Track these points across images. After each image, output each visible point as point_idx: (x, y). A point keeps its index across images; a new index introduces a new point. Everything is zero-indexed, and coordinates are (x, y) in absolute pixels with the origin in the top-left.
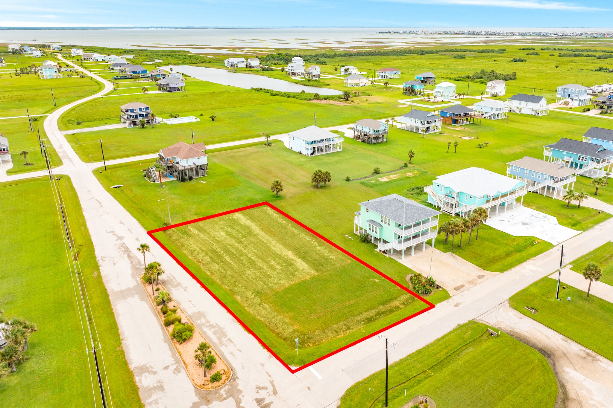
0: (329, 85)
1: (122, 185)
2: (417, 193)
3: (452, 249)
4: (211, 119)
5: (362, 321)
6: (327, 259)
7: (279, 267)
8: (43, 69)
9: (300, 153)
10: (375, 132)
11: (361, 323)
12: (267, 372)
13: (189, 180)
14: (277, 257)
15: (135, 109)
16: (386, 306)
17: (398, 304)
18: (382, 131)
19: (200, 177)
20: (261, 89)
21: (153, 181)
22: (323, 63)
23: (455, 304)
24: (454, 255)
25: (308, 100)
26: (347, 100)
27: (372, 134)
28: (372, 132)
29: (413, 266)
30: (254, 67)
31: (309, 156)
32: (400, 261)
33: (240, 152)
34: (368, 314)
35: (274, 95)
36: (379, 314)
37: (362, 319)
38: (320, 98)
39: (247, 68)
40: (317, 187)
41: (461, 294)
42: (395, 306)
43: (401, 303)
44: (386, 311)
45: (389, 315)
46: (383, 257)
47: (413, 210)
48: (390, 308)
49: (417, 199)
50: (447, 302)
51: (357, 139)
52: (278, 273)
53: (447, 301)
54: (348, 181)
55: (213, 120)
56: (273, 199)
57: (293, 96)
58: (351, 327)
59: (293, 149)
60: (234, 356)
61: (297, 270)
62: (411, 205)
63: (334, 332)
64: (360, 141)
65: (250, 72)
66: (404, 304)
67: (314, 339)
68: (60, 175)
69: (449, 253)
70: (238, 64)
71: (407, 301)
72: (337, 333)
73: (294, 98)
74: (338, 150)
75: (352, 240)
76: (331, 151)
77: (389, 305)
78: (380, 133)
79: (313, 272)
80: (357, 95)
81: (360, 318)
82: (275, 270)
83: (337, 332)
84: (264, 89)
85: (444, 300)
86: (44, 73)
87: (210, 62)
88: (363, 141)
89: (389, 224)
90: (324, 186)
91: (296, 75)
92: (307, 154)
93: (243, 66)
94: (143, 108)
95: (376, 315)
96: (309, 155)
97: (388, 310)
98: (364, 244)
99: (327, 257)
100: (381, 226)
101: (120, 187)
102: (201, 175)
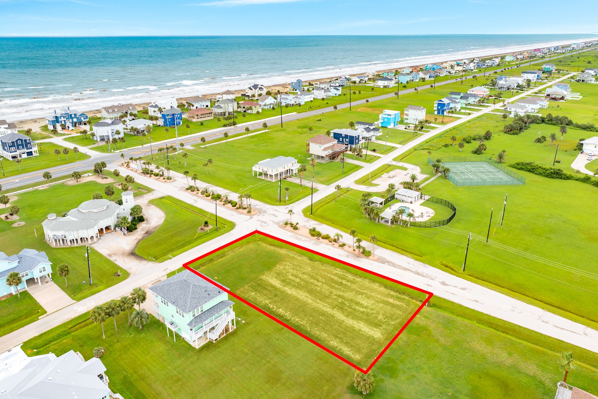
6: (256, 291)
7: (290, 277)
14: (298, 286)
52: (289, 272)
61: (276, 277)
79: (264, 277)
82: (292, 275)
99: (256, 292)
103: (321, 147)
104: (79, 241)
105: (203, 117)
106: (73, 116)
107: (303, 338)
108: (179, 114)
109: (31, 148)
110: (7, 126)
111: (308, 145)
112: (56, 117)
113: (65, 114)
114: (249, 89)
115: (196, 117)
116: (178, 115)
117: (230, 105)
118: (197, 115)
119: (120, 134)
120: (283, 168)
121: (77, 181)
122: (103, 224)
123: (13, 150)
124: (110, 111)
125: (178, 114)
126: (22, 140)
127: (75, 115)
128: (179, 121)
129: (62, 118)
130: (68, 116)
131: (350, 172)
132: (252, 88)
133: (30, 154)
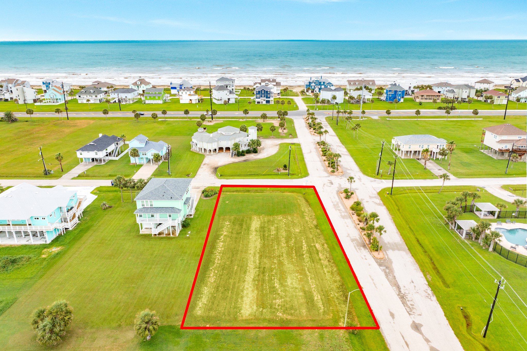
6: (233, 222)
7: (273, 228)
14: (265, 237)
52: (277, 224)
60: (334, 197)
61: (263, 222)
79: (255, 218)
82: (277, 227)
99: (231, 224)
103: (496, 138)
104: (203, 150)
105: (428, 98)
106: (322, 83)
107: (196, 271)
108: (401, 91)
109: (269, 98)
110: (275, 84)
111: (484, 134)
112: (310, 82)
113: (316, 81)
114: (515, 81)
115: (420, 97)
116: (400, 93)
117: (464, 91)
118: (422, 96)
119: (336, 99)
120: (421, 146)
121: (264, 121)
122: (224, 145)
123: (258, 97)
124: (352, 83)
125: (399, 91)
126: (265, 91)
127: (324, 82)
128: (399, 98)
129: (313, 83)
130: (318, 83)
131: (516, 176)
132: (520, 80)
133: (268, 102)
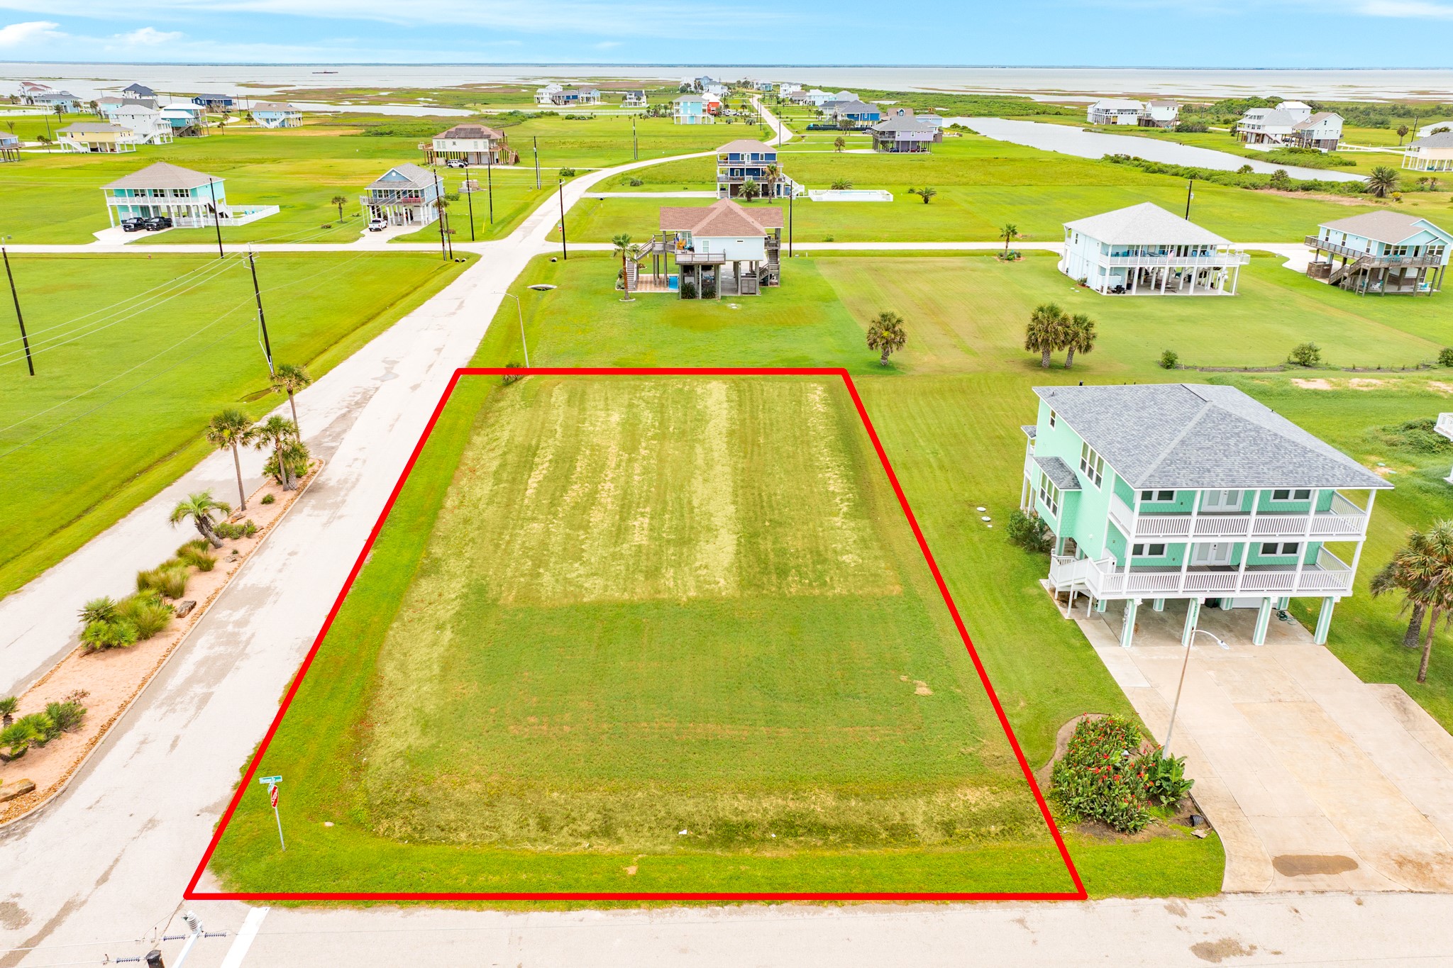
0: (1352, 164)
1: (555, 287)
2: (1419, 442)
3: (1419, 679)
4: (922, 200)
5: (692, 827)
6: (825, 561)
7: (639, 538)
8: (682, 104)
9: (1083, 283)
10: (1387, 253)
11: (677, 829)
12: (117, 860)
13: (702, 298)
14: (677, 510)
15: (743, 155)
16: (853, 803)
17: (918, 820)
18: (1420, 253)
19: (739, 294)
20: (1128, 158)
21: (623, 286)
22: (1377, 123)
23: (1213, 939)
24: (1414, 706)
25: (1246, 188)
26: (1381, 194)
27: (1376, 257)
28: (1374, 251)
29: (1146, 684)
30: (1160, 124)
31: (1105, 293)
32: (1104, 651)
33: (912, 262)
34: (742, 803)
35: (1154, 172)
36: (789, 827)
37: (697, 818)
38: (1286, 185)
39: (1139, 125)
40: (1037, 365)
41: (1297, 901)
42: (897, 819)
43: (937, 819)
44: (835, 830)
45: (835, 846)
46: (1046, 614)
47: (1232, 442)
48: (863, 821)
49: (1405, 462)
50: (1171, 909)
51: (1316, 276)
52: (614, 556)
53: (1179, 902)
54: (1168, 367)
55: (926, 201)
56: (869, 369)
57: (1205, 175)
58: (621, 831)
59: (1070, 274)
60: (138, 752)
61: (684, 562)
62: (1239, 420)
63: (532, 822)
64: (1326, 281)
65: (1142, 134)
66: (948, 828)
67: (432, 815)
68: (465, 252)
69: (1394, 688)
70: (1120, 116)
71: (976, 821)
72: (544, 829)
73: (1208, 179)
74: (1220, 291)
75: (989, 530)
76: (1191, 292)
77: (871, 807)
78: (1407, 258)
79: (724, 584)
80: (1427, 185)
81: (691, 808)
82: (617, 543)
83: (544, 825)
84: (1136, 159)
85: (1163, 894)
86: (682, 111)
87: (1056, 114)
88: (1336, 284)
89: (1098, 480)
90: (1066, 367)
91: (1266, 139)
92: (1099, 288)
93: (1132, 120)
94: (762, 155)
95: (773, 824)
96: (1105, 290)
97: (846, 826)
98: (1019, 552)
99: (831, 556)
100: (1077, 485)
101: (547, 289)
102: (745, 290)
